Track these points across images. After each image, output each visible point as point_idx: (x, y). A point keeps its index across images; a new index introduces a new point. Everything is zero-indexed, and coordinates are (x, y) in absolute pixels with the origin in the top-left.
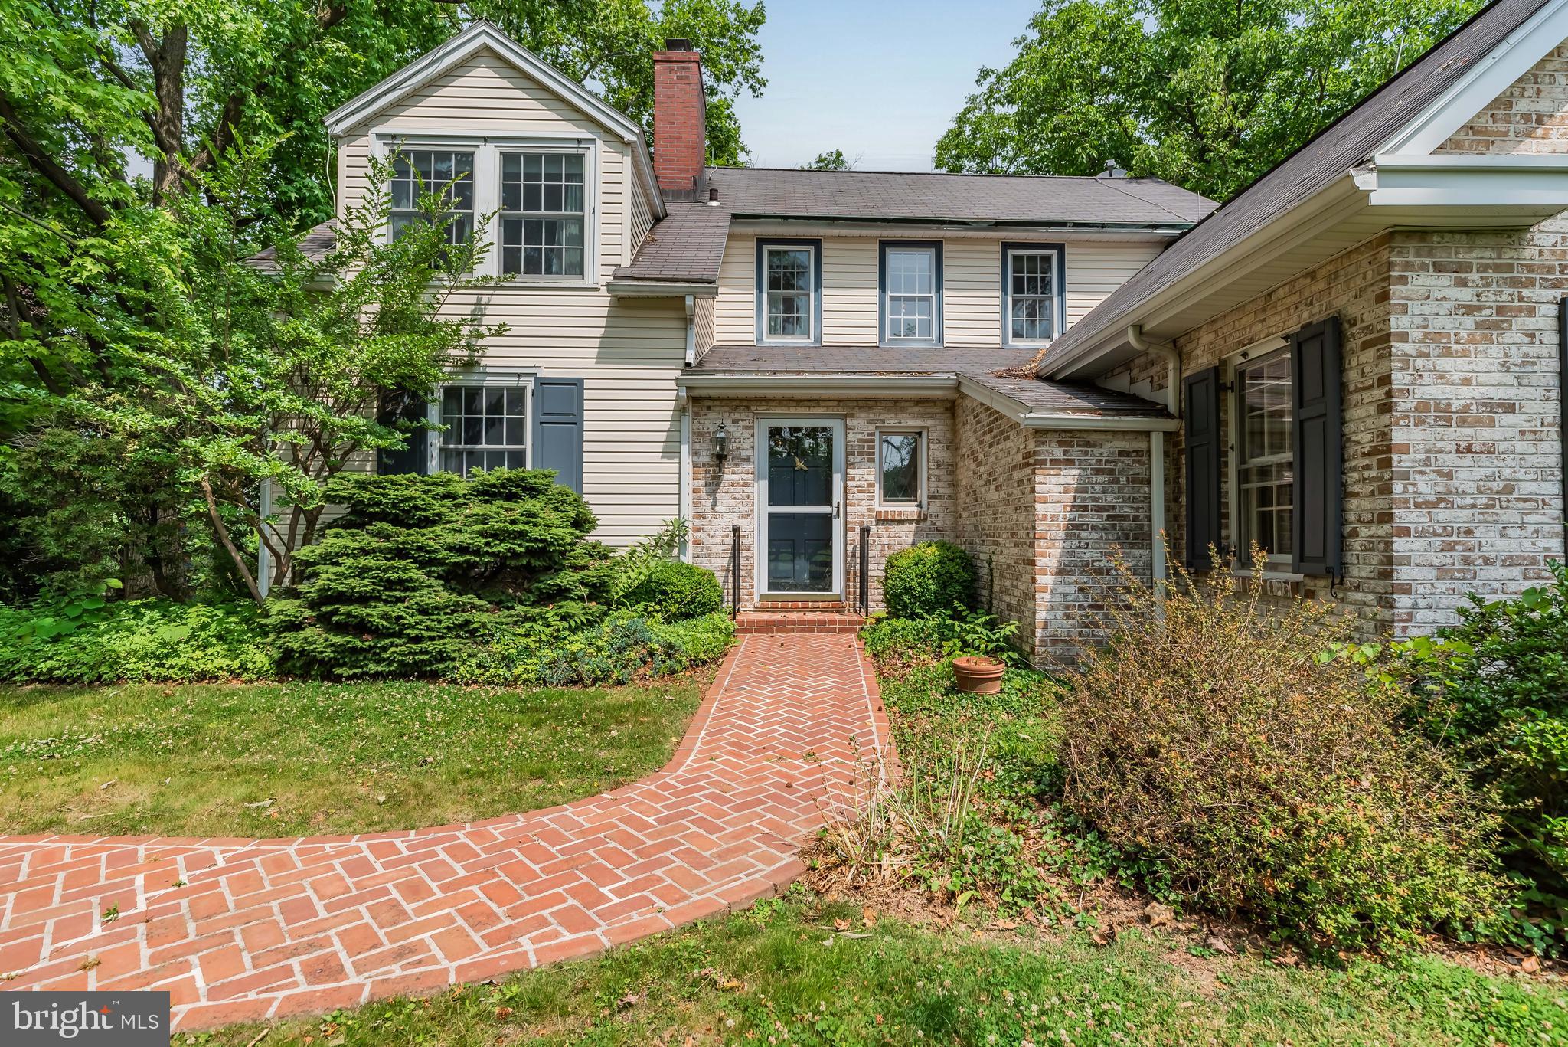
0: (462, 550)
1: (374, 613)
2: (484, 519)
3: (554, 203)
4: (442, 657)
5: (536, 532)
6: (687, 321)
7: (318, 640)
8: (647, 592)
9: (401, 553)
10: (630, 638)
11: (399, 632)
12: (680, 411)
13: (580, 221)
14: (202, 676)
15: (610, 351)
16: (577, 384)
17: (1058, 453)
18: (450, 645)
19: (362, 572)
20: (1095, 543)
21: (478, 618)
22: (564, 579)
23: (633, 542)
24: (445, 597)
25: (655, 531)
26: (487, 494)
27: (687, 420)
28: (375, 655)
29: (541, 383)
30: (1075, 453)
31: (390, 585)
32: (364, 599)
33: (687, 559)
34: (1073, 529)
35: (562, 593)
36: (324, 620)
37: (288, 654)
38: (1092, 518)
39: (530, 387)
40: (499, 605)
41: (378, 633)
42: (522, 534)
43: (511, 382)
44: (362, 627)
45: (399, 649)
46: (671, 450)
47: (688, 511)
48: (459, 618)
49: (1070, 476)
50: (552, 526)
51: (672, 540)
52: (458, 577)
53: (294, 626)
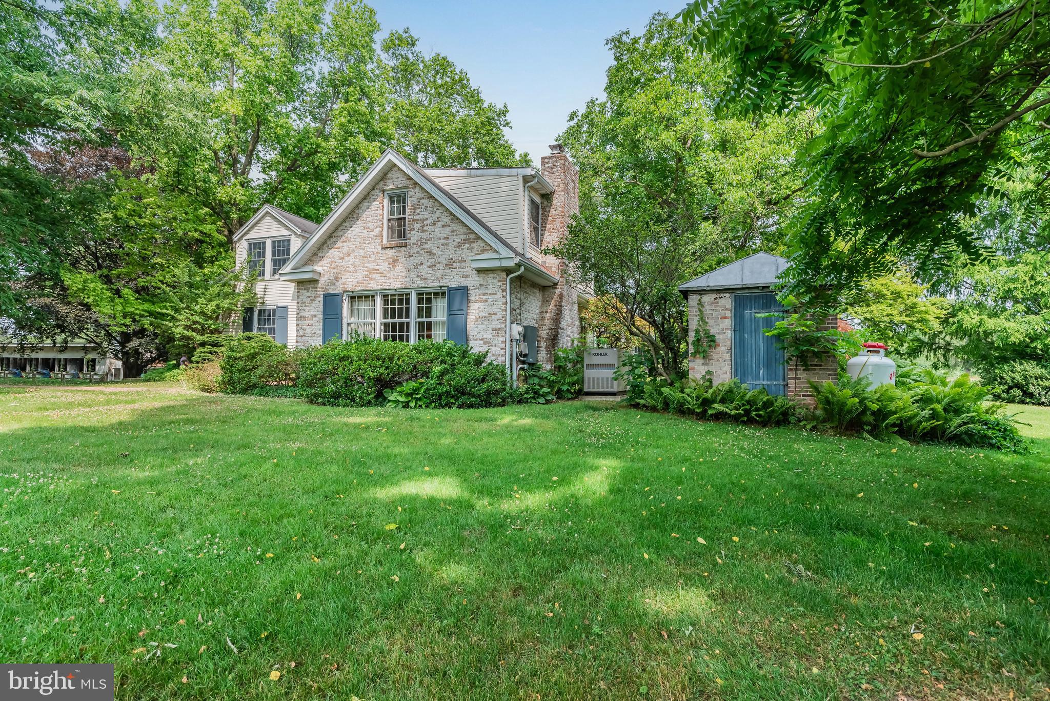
3: (284, 254)
16: (286, 307)
29: (278, 307)
43: (273, 307)
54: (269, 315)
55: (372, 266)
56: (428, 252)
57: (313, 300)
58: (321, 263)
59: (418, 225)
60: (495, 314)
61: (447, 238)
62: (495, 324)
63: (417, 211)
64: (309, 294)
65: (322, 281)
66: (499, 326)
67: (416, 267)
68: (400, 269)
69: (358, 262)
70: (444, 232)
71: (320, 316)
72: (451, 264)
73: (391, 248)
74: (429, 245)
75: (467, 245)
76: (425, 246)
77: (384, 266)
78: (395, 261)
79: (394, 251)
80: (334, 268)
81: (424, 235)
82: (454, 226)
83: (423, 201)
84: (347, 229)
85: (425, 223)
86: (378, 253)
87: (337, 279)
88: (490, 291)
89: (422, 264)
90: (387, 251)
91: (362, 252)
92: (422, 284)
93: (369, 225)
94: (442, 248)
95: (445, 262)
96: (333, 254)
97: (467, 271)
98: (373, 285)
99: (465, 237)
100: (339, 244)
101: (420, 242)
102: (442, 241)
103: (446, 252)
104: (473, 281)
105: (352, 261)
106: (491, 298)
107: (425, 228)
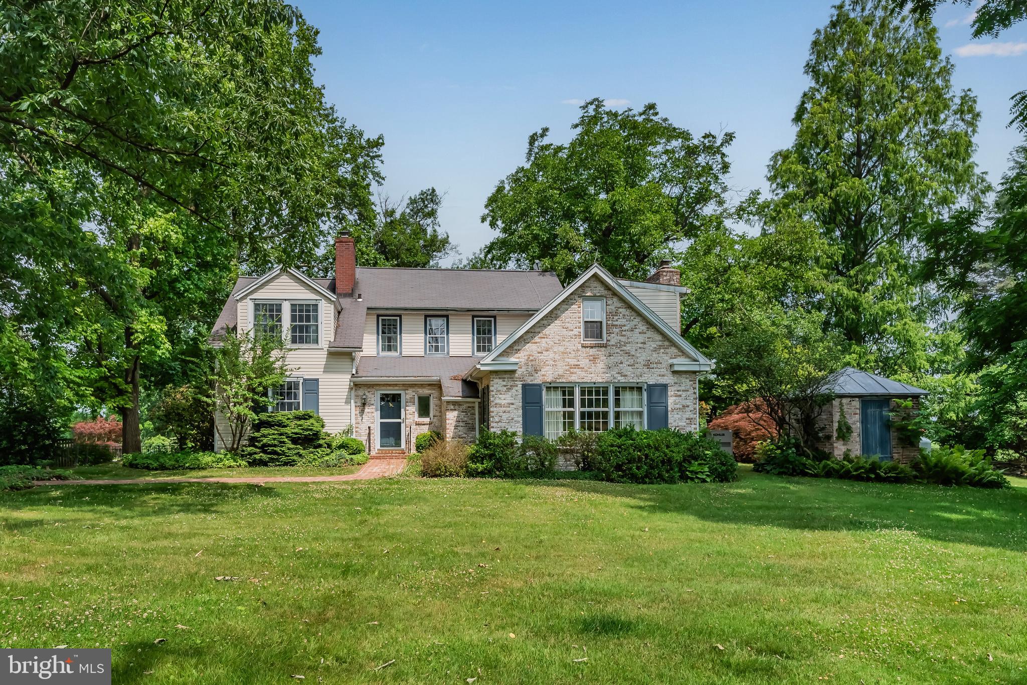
0: (296, 434)
1: (278, 449)
2: (301, 426)
3: (308, 320)
4: (294, 461)
5: (315, 429)
6: (353, 359)
7: (265, 457)
8: (342, 446)
9: (281, 434)
10: (341, 457)
11: (284, 453)
12: (351, 389)
13: (317, 326)
14: (230, 467)
15: (327, 369)
16: (317, 380)
17: (452, 407)
18: (295, 458)
19: (274, 439)
20: (462, 431)
21: (302, 452)
22: (321, 442)
23: (336, 432)
24: (292, 446)
25: (343, 428)
26: (299, 418)
27: (353, 392)
28: (277, 460)
29: (305, 380)
30: (457, 407)
31: (281, 442)
32: (275, 446)
33: (354, 437)
34: (456, 427)
35: (320, 446)
36: (265, 452)
37: (255, 460)
38: (461, 424)
39: (301, 381)
40: (304, 449)
41: (278, 454)
42: (311, 430)
43: (295, 380)
44: (275, 453)
45: (284, 458)
46: (348, 402)
47: (353, 421)
48: (296, 451)
49: (456, 413)
50: (316, 427)
51: (348, 432)
52: (295, 441)
53: (255, 453)
54: (290, 388)
55: (573, 362)
56: (628, 353)
57: (509, 389)
58: (517, 355)
59: (617, 330)
60: (688, 406)
61: (644, 343)
62: (688, 414)
63: (616, 318)
64: (504, 383)
65: (519, 373)
66: (692, 416)
67: (616, 365)
68: (601, 365)
69: (557, 357)
70: (641, 338)
71: (519, 403)
72: (648, 365)
73: (592, 347)
74: (628, 348)
75: (662, 351)
76: (624, 348)
77: (584, 362)
78: (594, 359)
79: (594, 350)
80: (532, 361)
81: (623, 339)
82: (650, 334)
83: (621, 310)
84: (545, 326)
85: (624, 328)
86: (578, 350)
87: (536, 371)
88: (683, 388)
89: (621, 363)
90: (588, 349)
91: (562, 349)
92: (622, 379)
93: (567, 325)
94: (639, 351)
95: (643, 363)
96: (530, 348)
97: (663, 371)
98: (574, 378)
99: (660, 343)
100: (537, 339)
101: (619, 345)
102: (641, 345)
103: (644, 354)
104: (668, 379)
105: (552, 355)
106: (684, 394)
107: (624, 333)
